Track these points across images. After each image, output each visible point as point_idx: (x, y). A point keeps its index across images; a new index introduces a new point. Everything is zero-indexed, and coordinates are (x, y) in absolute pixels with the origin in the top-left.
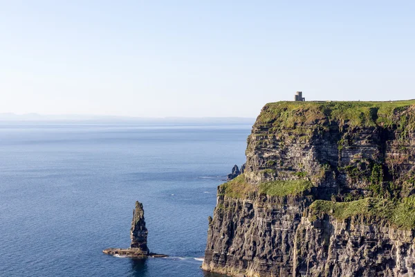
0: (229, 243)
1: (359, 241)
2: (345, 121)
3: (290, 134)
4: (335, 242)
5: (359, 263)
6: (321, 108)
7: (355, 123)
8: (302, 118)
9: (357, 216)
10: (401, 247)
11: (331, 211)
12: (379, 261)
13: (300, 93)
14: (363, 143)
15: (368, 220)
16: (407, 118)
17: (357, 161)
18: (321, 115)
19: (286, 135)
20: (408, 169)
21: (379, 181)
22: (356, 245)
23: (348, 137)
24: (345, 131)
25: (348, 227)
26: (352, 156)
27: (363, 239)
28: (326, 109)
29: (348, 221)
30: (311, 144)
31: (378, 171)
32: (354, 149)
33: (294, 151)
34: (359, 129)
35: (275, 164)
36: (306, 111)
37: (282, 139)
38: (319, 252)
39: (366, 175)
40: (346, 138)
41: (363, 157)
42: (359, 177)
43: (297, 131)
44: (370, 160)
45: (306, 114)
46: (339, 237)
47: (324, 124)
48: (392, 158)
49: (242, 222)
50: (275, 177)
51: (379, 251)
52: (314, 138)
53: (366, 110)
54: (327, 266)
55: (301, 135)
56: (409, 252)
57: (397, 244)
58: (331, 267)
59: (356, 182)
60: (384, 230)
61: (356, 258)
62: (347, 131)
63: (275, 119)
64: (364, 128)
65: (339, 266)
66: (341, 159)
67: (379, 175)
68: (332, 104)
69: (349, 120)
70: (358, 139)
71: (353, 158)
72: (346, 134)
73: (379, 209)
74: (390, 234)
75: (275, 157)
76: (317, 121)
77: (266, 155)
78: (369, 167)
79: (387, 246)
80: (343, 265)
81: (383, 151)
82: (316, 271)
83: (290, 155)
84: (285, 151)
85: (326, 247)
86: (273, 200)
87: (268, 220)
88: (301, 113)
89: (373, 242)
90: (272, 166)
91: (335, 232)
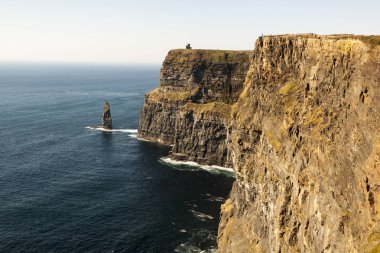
0: (149, 125)
1: (208, 125)
3: (181, 67)
4: (196, 125)
5: (208, 137)
7: (216, 61)
8: (188, 58)
9: (208, 112)
12: (218, 136)
16: (243, 59)
18: (198, 56)
21: (227, 93)
22: (206, 127)
23: (211, 69)
25: (202, 117)
27: (210, 124)
28: (200, 53)
33: (183, 76)
34: (218, 65)
37: (177, 70)
38: (188, 131)
41: (219, 80)
42: (217, 91)
44: (222, 82)
45: (190, 56)
46: (198, 122)
48: (235, 81)
49: (156, 114)
51: (218, 130)
52: (193, 69)
54: (192, 138)
55: (187, 67)
57: (227, 128)
58: (194, 139)
59: (215, 94)
60: (221, 119)
61: (206, 134)
62: (211, 66)
63: (174, 59)
65: (198, 138)
67: (227, 90)
68: (204, 51)
69: (212, 60)
70: (217, 70)
74: (224, 122)
76: (195, 60)
77: (169, 78)
78: (222, 86)
79: (222, 128)
80: (200, 137)
81: (229, 77)
82: (186, 140)
83: (181, 78)
84: (178, 76)
85: (191, 128)
86: (171, 102)
87: (169, 113)
88: (187, 55)
89: (215, 126)
90: (172, 84)
91: (196, 120)
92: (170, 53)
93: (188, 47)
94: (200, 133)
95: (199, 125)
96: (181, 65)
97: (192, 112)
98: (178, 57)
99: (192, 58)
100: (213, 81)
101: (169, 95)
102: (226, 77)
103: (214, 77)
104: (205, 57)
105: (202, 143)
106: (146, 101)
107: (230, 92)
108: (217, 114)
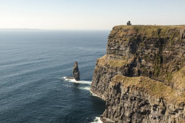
1: (133, 98)
2: (145, 35)
3: (121, 40)
4: (123, 97)
5: (133, 109)
7: (149, 35)
9: (133, 86)
10: (153, 106)
11: (122, 81)
12: (142, 111)
13: (129, 22)
14: (152, 45)
15: (138, 89)
16: (175, 34)
17: (149, 54)
18: (134, 32)
19: (119, 40)
20: (173, 59)
21: (158, 64)
22: (131, 100)
23: (145, 43)
24: (144, 40)
25: (128, 91)
27: (135, 98)
28: (137, 29)
29: (129, 88)
30: (129, 45)
31: (158, 59)
33: (122, 48)
34: (150, 39)
35: (115, 52)
36: (129, 30)
37: (118, 42)
38: (116, 100)
39: (152, 60)
41: (152, 52)
42: (149, 61)
43: (123, 39)
46: (124, 95)
47: (135, 36)
48: (166, 53)
49: (103, 75)
50: (114, 58)
51: (143, 105)
52: (130, 42)
53: (155, 30)
54: (119, 108)
55: (125, 41)
56: (157, 109)
57: (152, 104)
58: (121, 108)
59: (147, 63)
60: (146, 95)
61: (131, 107)
63: (116, 33)
64: (153, 38)
65: (124, 108)
66: (141, 52)
67: (158, 61)
68: (141, 27)
70: (150, 43)
74: (148, 98)
75: (115, 49)
76: (132, 34)
77: (112, 48)
78: (154, 57)
79: (146, 103)
80: (126, 108)
81: (161, 50)
82: (114, 108)
83: (121, 49)
84: (119, 47)
85: (119, 98)
86: (112, 68)
87: (110, 76)
88: (126, 31)
89: (140, 100)
90: (114, 53)
91: (123, 93)
92: (113, 28)
93: (129, 23)
94: (126, 105)
95: (126, 97)
96: (121, 38)
97: (120, 84)
98: (120, 31)
99: (130, 32)
100: (146, 52)
101: (111, 62)
102: (158, 49)
103: (147, 49)
104: (141, 32)
105: (127, 114)
106: (97, 64)
107: (162, 62)
108: (142, 89)
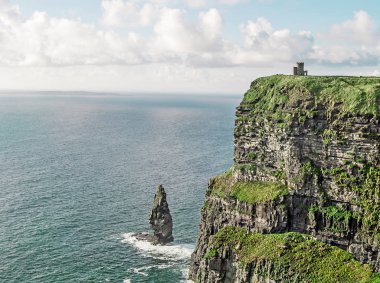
2: (336, 104)
3: (269, 119)
6: (308, 85)
7: (349, 106)
8: (284, 98)
9: (264, 262)
11: (237, 247)
15: (276, 271)
17: (348, 163)
18: (307, 95)
19: (266, 120)
21: (373, 193)
24: (334, 118)
26: (341, 155)
29: (251, 268)
30: (289, 135)
31: (374, 180)
32: (344, 145)
34: (351, 116)
35: (256, 157)
36: (292, 88)
39: (358, 183)
40: (334, 129)
41: (356, 157)
42: (348, 186)
44: (365, 162)
45: (290, 92)
50: (253, 175)
55: (280, 121)
59: (343, 193)
62: (336, 118)
63: (259, 99)
64: (358, 115)
66: (327, 158)
67: (375, 185)
69: (341, 103)
70: (351, 131)
71: (343, 156)
72: (335, 122)
73: (297, 255)
75: (256, 149)
76: (299, 102)
77: (247, 146)
78: (362, 173)
84: (265, 142)
86: (242, 206)
88: (284, 92)
90: (252, 160)
97: (229, 254)
98: (269, 94)
102: (373, 149)
